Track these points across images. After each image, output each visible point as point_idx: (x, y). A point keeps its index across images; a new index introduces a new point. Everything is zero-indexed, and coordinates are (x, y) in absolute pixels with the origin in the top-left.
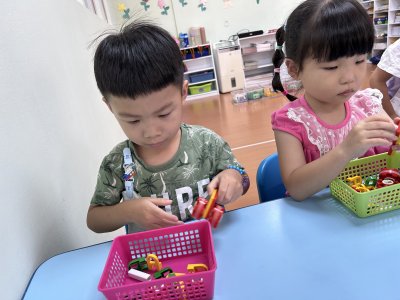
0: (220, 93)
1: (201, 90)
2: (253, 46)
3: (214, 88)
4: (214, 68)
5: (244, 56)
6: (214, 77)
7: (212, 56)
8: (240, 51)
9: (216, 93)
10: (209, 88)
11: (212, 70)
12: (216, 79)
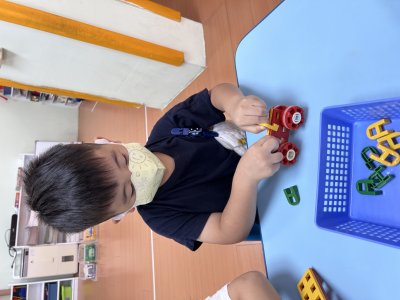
2: (31, 229)
4: (44, 282)
5: (38, 243)
6: (56, 283)
7: (27, 284)
8: (31, 249)
9: (75, 281)
10: (68, 289)
11: (46, 284)
12: (59, 281)
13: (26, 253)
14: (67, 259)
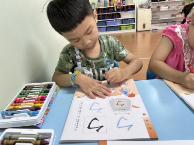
0: (137, 31)
1: (127, 28)
2: (159, 7)
3: (133, 28)
4: (135, 17)
5: (153, 12)
6: (134, 22)
7: (135, 11)
8: (150, 9)
9: (134, 31)
10: (131, 28)
11: (134, 18)
12: (135, 23)
13: (149, 8)
14: (144, 26)
